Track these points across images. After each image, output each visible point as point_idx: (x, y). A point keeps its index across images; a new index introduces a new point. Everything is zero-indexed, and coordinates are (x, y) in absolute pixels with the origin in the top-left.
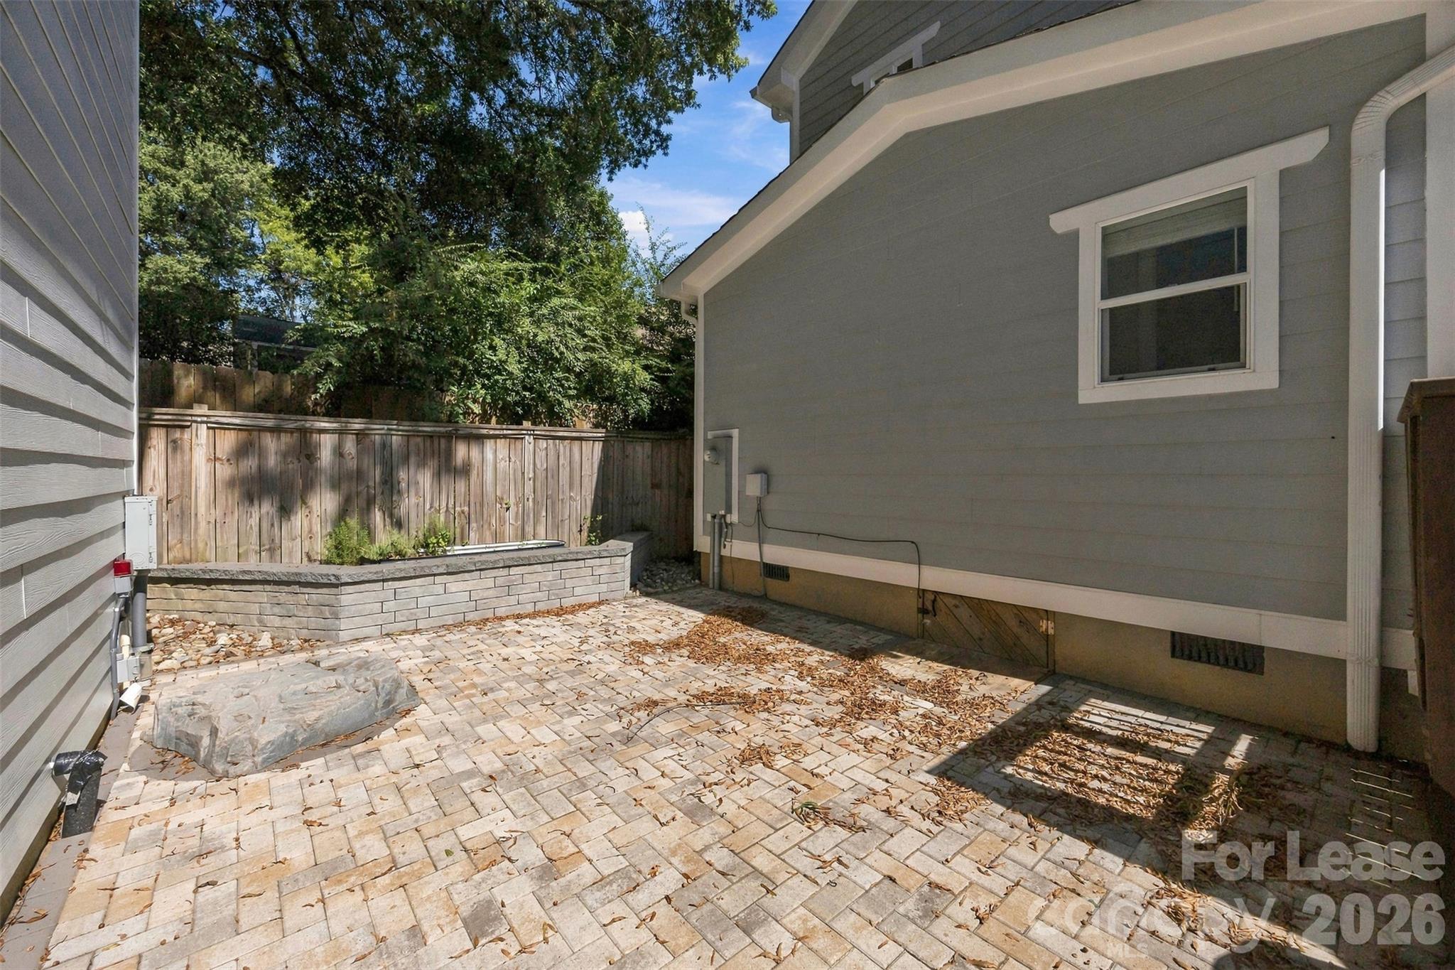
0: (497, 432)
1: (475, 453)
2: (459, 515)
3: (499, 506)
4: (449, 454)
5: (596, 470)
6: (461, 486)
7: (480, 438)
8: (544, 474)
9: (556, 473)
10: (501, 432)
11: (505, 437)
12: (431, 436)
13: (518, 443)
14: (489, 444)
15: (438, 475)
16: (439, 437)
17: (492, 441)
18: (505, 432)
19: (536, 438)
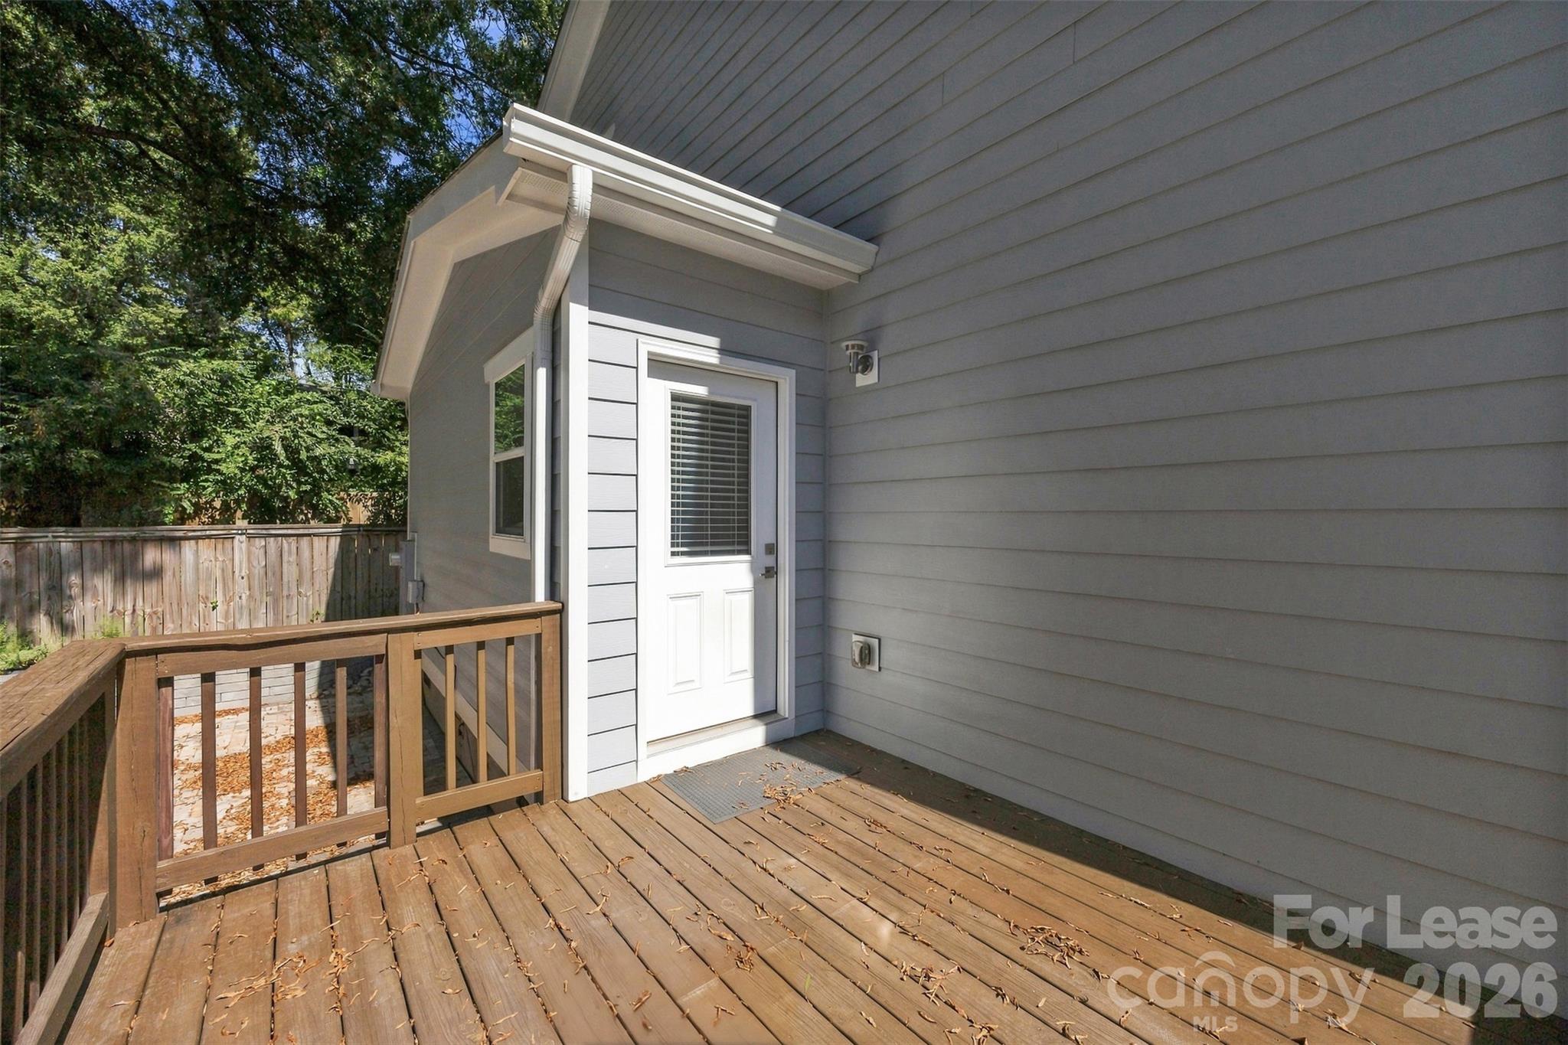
0: (199, 533)
1: (168, 557)
2: (150, 616)
3: (202, 605)
4: (136, 556)
5: (332, 561)
6: (152, 588)
7: (174, 541)
8: (262, 572)
9: (277, 569)
10: (204, 533)
11: (209, 537)
12: (113, 541)
13: (228, 543)
14: (188, 548)
15: (120, 579)
16: (122, 541)
17: (193, 542)
18: (208, 533)
19: (250, 537)
